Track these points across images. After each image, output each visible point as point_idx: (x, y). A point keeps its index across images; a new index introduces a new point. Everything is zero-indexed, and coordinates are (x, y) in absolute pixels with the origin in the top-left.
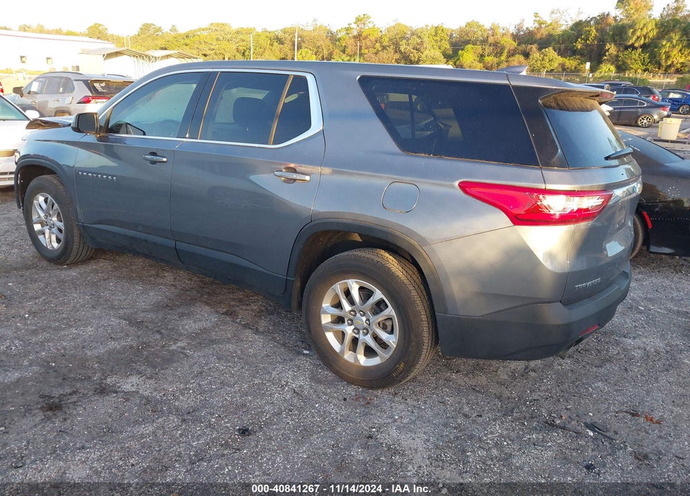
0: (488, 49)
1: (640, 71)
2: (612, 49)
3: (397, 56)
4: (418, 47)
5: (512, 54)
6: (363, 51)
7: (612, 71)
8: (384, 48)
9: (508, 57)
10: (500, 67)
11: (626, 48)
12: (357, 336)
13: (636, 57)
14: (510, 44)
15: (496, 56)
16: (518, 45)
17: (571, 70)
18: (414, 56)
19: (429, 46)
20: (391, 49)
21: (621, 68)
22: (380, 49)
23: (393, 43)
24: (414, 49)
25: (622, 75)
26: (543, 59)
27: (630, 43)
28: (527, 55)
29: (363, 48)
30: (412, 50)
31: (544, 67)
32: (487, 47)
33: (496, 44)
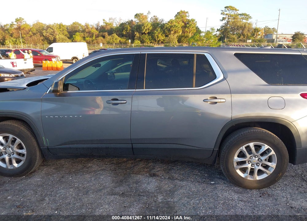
0: (86, 35)
1: (149, 43)
2: (137, 34)
3: (42, 38)
4: (52, 34)
5: (97, 36)
6: (23, 36)
7: (139, 43)
8: (34, 34)
9: (96, 38)
10: (94, 42)
11: (142, 34)
12: (253, 167)
13: (147, 37)
14: (96, 32)
15: (90, 37)
16: (99, 33)
17: (123, 43)
18: (51, 38)
19: (58, 33)
20: (38, 34)
21: (142, 42)
22: (32, 35)
23: (39, 32)
24: (50, 34)
25: (143, 44)
26: (113, 39)
27: (143, 32)
28: (104, 37)
29: (23, 34)
30: (49, 35)
31: (114, 42)
32: (86, 34)
33: (89, 32)
